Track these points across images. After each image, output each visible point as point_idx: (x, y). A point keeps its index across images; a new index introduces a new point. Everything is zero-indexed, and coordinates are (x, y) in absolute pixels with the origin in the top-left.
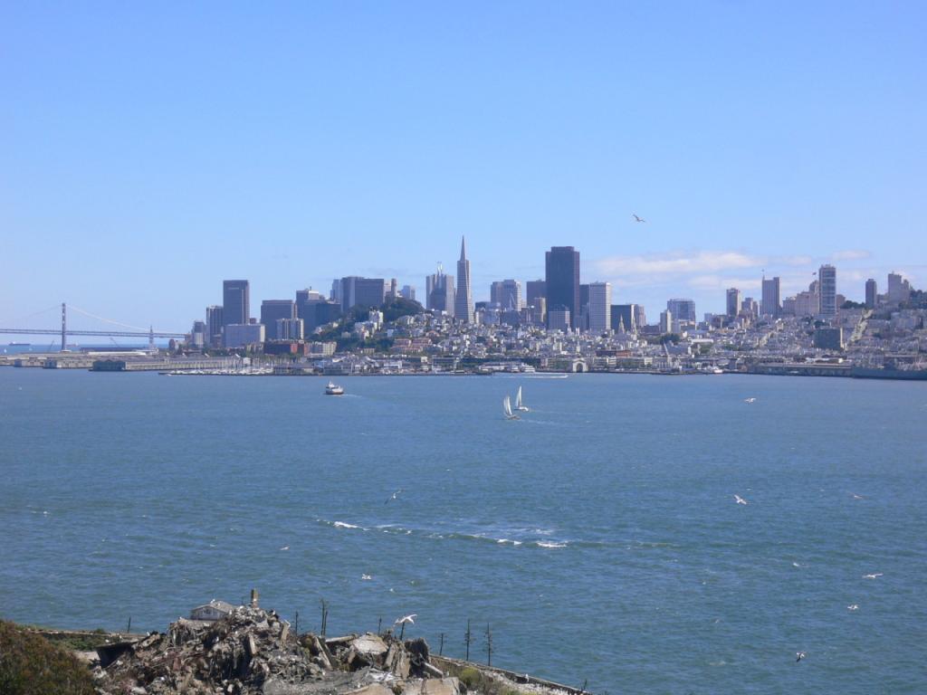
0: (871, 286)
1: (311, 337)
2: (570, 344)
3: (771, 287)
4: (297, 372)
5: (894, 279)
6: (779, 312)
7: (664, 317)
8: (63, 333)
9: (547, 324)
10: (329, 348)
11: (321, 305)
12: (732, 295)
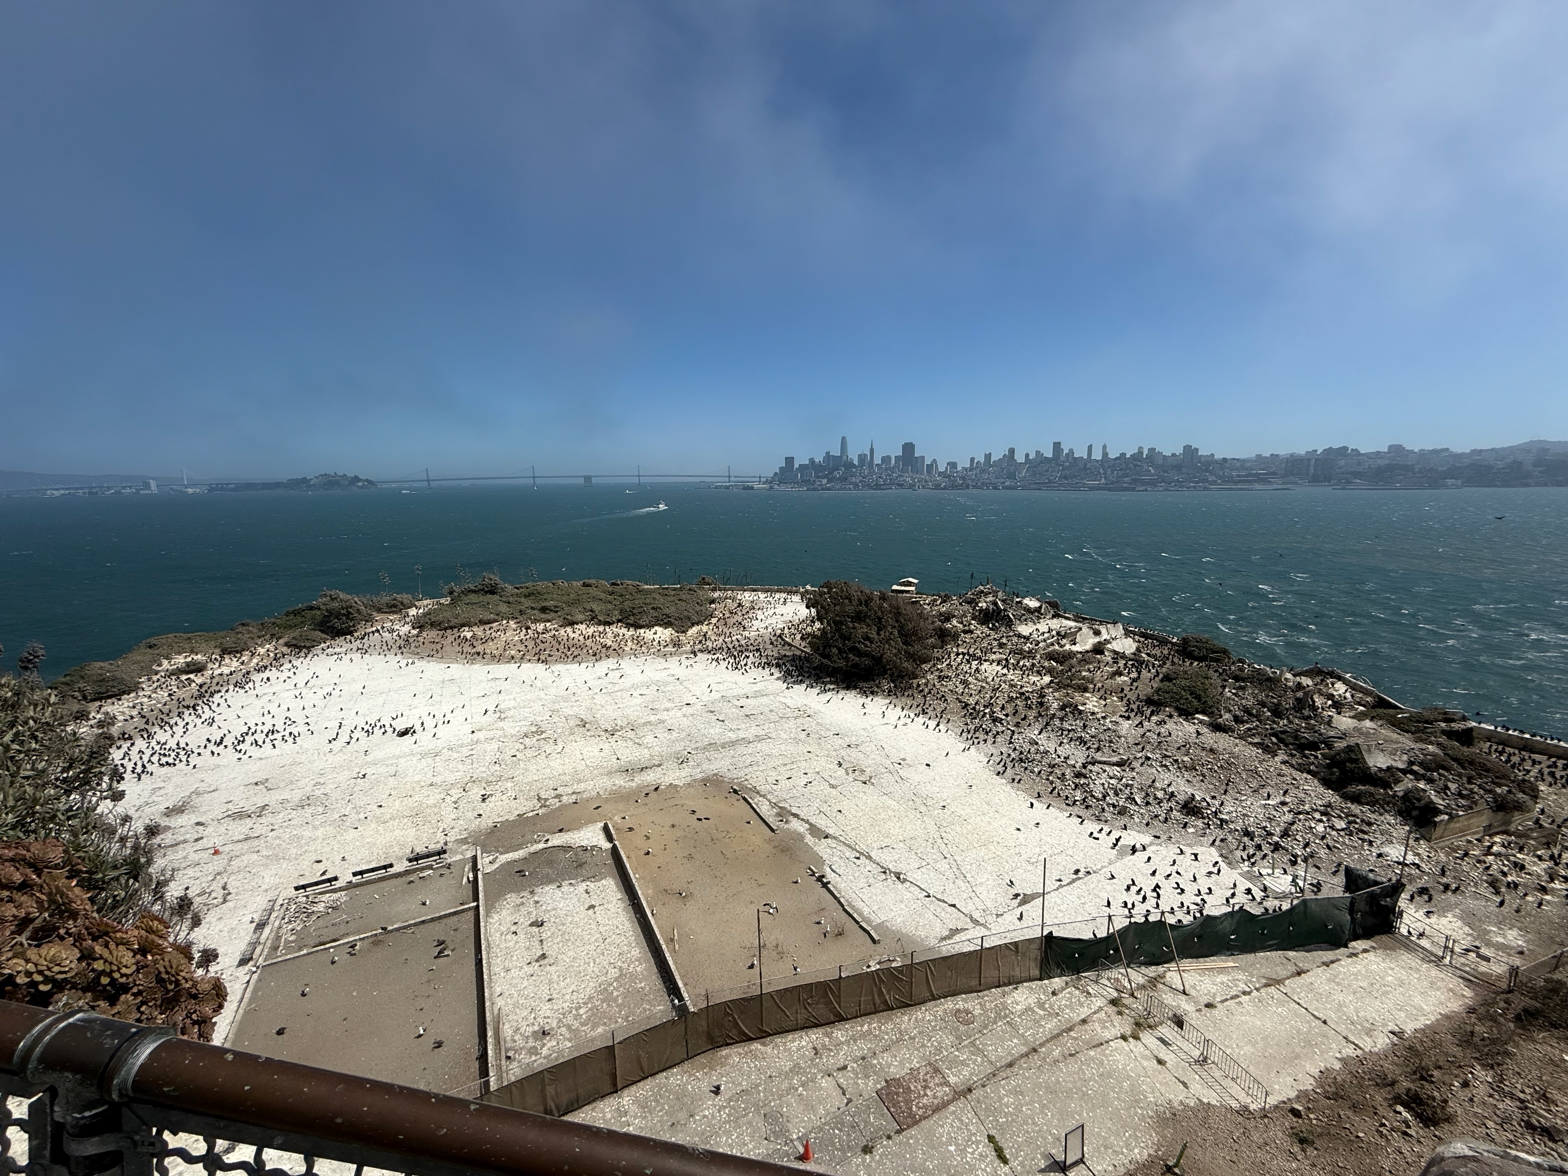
0: (1027, 455)
1: (817, 477)
2: (913, 479)
3: (988, 456)
4: (814, 489)
5: (1038, 452)
6: (991, 466)
7: (946, 468)
8: (729, 477)
9: (902, 471)
10: (825, 481)
11: (820, 465)
12: (972, 460)
